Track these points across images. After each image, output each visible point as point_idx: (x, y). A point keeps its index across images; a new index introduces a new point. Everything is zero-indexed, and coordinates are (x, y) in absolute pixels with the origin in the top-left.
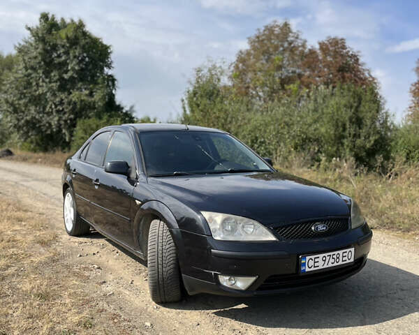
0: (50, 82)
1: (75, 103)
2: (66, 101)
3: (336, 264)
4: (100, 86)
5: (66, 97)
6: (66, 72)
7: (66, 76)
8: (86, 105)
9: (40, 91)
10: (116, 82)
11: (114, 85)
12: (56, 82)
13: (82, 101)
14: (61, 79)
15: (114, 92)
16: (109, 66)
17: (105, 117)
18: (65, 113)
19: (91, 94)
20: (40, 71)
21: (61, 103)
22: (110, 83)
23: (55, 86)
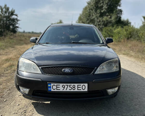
0: (97, 14)
1: (105, 21)
2: (101, 20)
3: (72, 90)
4: (114, 14)
5: (102, 19)
6: (102, 10)
7: (102, 11)
8: (108, 22)
9: (93, 17)
10: (122, 12)
11: (121, 13)
12: (98, 14)
13: (107, 20)
14: (101, 12)
15: (121, 16)
16: (120, 6)
17: (115, 26)
18: (101, 25)
19: (111, 18)
20: (94, 10)
21: (100, 21)
22: (120, 12)
23: (98, 15)
